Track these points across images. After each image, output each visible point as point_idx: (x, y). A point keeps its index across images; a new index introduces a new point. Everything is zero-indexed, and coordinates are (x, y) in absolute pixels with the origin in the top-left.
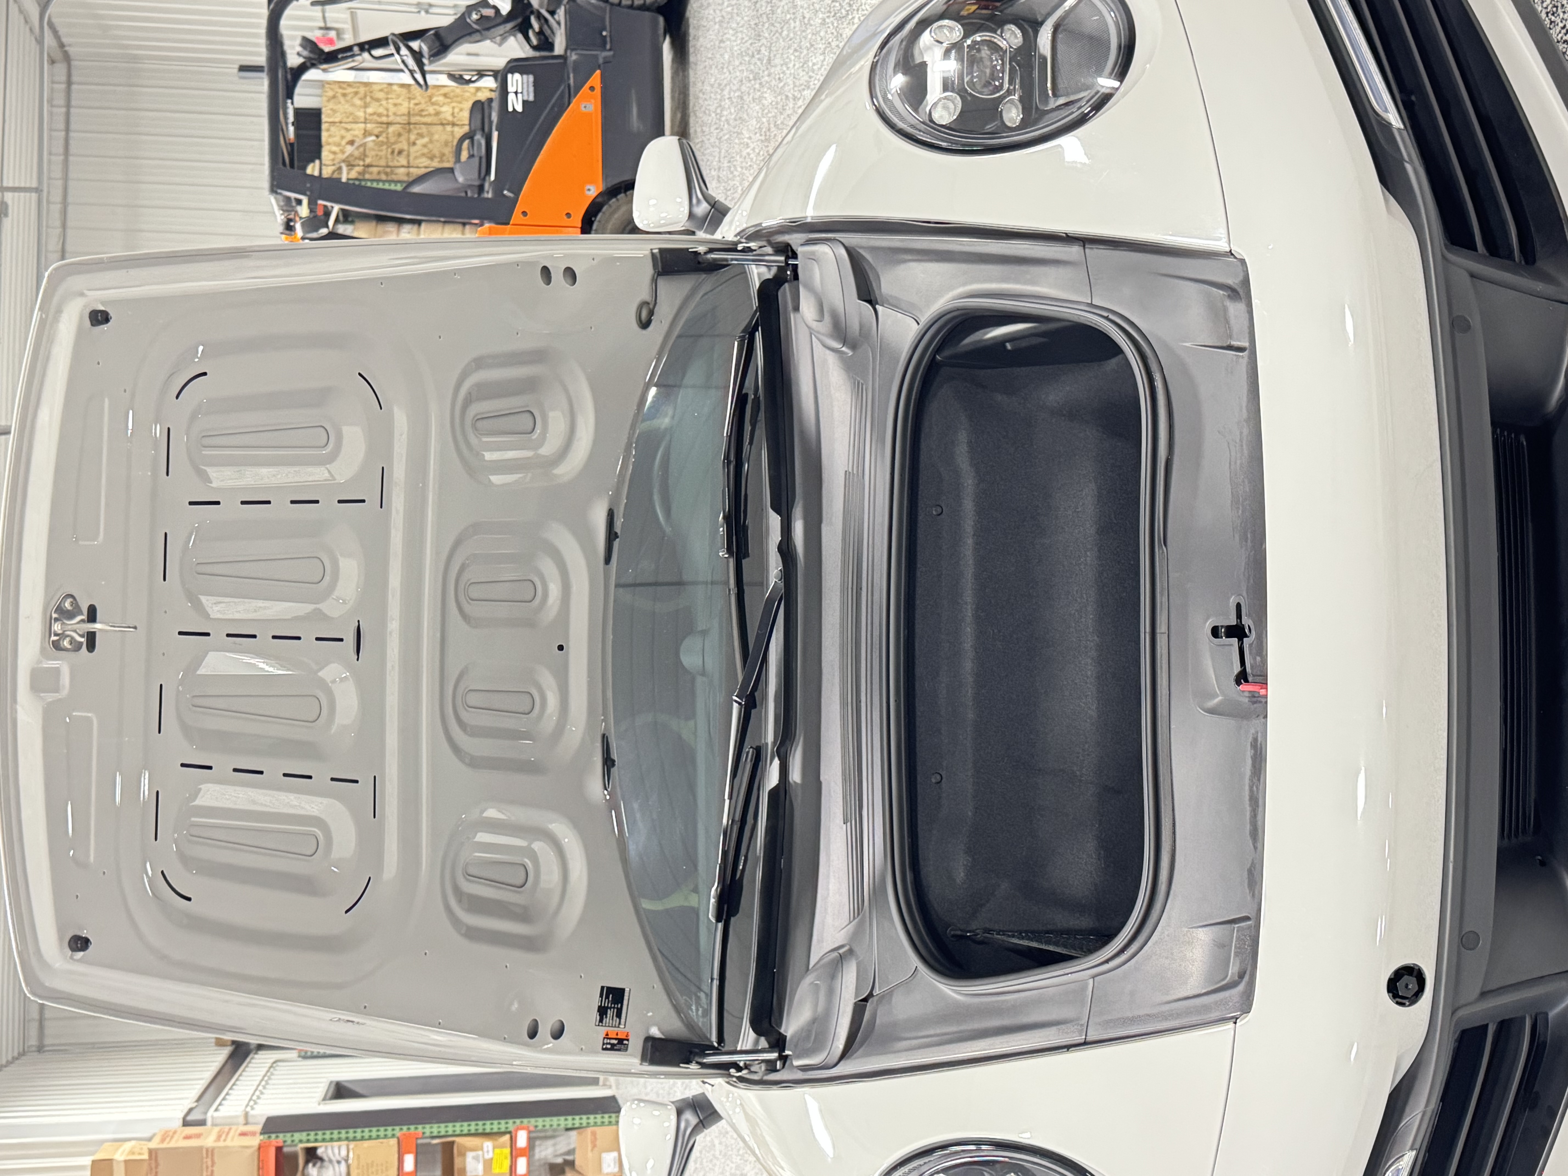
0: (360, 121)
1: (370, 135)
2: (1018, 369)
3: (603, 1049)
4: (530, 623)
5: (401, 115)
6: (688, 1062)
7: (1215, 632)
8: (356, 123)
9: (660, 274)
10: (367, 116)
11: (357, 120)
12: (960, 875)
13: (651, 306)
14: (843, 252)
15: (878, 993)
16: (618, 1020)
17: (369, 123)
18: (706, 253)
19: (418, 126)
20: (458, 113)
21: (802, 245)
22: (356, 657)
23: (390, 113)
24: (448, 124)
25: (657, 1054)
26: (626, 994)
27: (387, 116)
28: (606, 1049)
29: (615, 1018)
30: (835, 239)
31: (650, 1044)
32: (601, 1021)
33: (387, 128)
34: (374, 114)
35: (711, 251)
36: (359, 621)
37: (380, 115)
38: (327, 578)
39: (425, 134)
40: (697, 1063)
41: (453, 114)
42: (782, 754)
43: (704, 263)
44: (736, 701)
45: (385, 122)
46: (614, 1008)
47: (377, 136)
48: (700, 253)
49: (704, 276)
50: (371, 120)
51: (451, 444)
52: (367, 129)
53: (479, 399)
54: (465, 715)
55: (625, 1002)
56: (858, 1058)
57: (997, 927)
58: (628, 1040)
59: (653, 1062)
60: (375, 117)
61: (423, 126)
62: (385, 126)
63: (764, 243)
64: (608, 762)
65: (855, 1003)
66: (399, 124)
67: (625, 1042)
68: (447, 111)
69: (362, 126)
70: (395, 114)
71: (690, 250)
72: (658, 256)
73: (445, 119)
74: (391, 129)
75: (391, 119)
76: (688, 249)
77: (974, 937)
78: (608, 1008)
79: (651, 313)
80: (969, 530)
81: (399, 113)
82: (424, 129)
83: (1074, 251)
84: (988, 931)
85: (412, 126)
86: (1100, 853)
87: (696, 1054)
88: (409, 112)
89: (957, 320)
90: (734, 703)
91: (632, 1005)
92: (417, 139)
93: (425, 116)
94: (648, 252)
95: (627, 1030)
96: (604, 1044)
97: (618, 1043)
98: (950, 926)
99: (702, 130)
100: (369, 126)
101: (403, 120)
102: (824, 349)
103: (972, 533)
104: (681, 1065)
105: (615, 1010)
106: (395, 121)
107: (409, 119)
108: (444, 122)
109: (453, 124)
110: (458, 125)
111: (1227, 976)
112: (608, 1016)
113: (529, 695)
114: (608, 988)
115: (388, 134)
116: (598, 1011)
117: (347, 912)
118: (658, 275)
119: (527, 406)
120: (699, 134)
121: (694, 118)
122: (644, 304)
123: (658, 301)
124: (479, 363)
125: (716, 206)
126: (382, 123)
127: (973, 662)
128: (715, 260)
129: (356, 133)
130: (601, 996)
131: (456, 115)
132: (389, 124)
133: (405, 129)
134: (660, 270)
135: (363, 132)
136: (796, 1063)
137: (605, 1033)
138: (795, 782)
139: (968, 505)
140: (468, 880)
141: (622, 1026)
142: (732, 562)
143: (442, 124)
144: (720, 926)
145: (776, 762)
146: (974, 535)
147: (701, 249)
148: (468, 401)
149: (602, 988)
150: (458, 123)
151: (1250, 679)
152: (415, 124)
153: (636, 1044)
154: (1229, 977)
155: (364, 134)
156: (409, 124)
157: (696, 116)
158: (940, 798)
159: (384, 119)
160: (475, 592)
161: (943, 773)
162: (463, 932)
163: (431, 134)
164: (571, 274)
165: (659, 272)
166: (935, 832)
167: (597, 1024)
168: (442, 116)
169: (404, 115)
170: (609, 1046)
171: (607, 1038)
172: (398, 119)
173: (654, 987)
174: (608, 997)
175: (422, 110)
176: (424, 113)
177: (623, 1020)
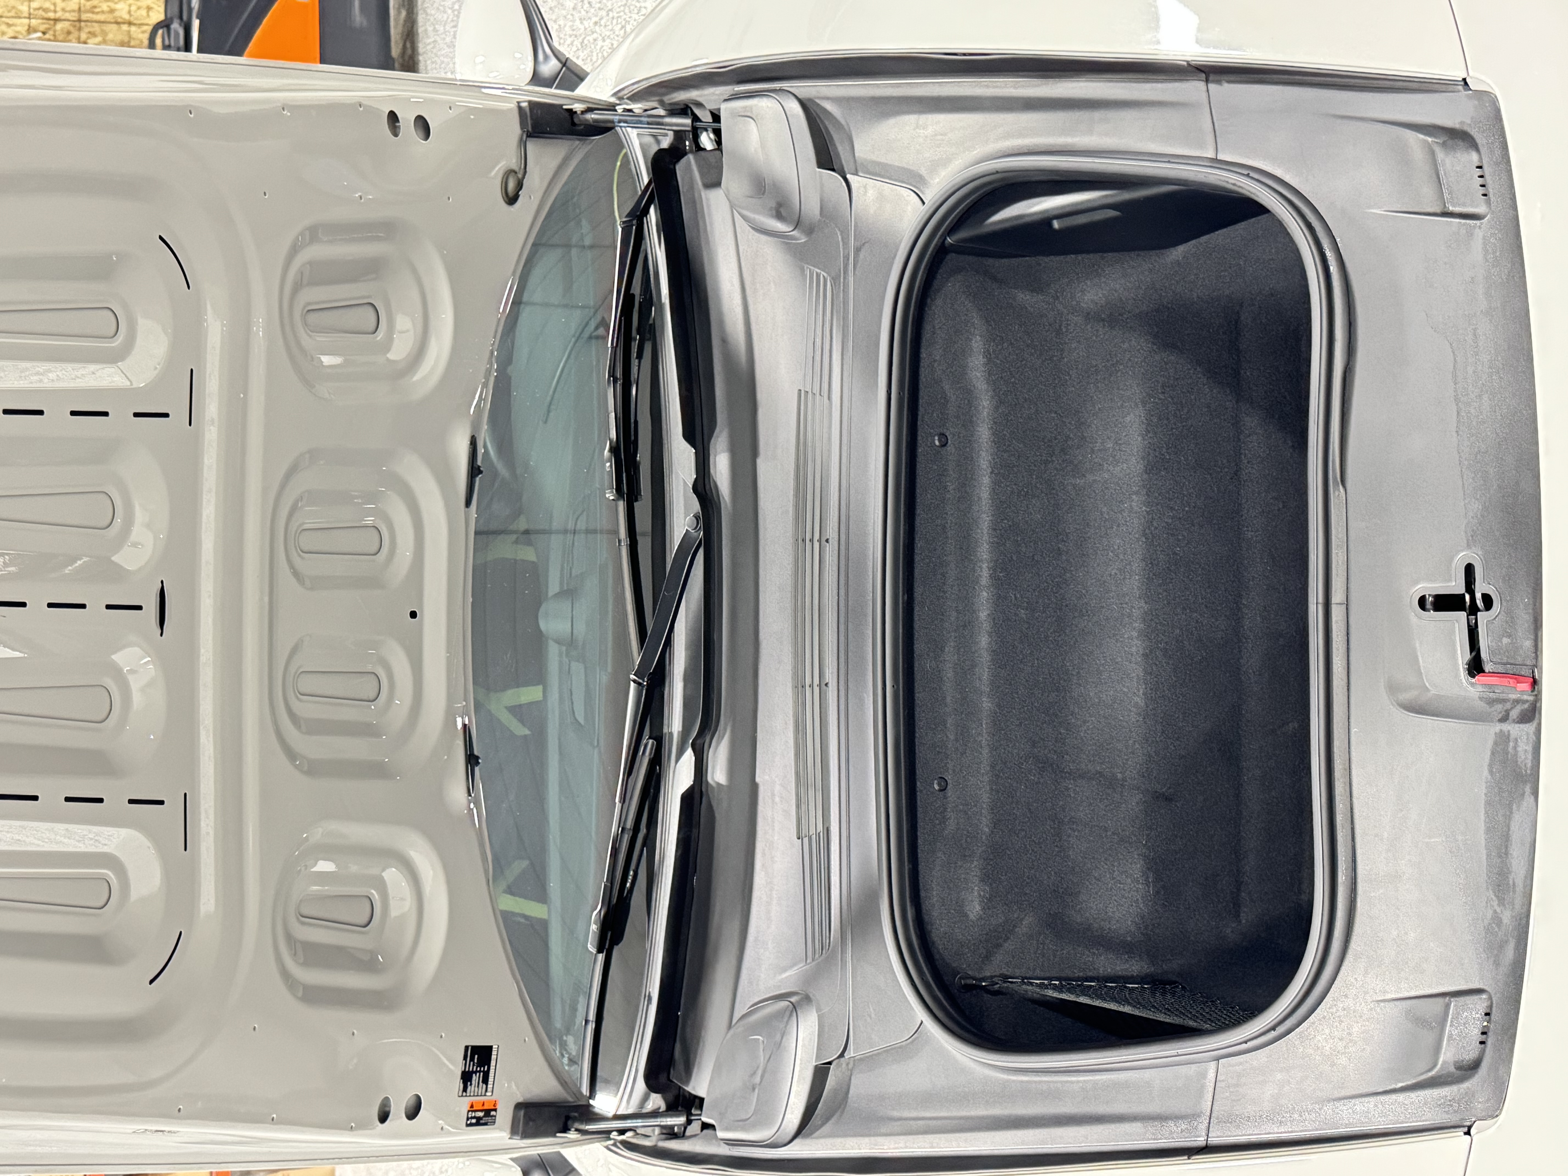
0: (23, 15)
1: (35, 31)
2: (1046, 259)
3: (467, 1125)
4: (373, 582)
5: (70, 12)
6: (565, 1130)
7: (1422, 602)
8: (20, 18)
9: (530, 135)
10: (32, 11)
11: (20, 15)
12: (974, 909)
13: (520, 176)
14: (795, 108)
15: (852, 1055)
16: (484, 1086)
17: (33, 18)
18: (583, 112)
19: (89, 24)
20: (135, 11)
21: (726, 100)
22: (160, 631)
23: (58, 9)
24: (124, 23)
25: (531, 1123)
26: (494, 1053)
27: (55, 11)
28: (471, 1125)
29: (481, 1084)
30: (781, 90)
31: (522, 1113)
32: (465, 1089)
33: (55, 24)
34: (39, 9)
35: (589, 110)
36: (162, 582)
37: (46, 10)
38: (118, 520)
39: (97, 33)
40: (577, 1130)
41: (129, 12)
42: (697, 747)
43: (580, 125)
44: (634, 681)
45: (52, 18)
46: (480, 1072)
47: (44, 33)
48: (576, 112)
49: (577, 142)
50: (36, 15)
51: (281, 342)
52: (31, 25)
53: (313, 283)
54: (296, 706)
55: (493, 1063)
56: (821, 1137)
57: (1018, 972)
58: (495, 1110)
59: (525, 1135)
60: (41, 12)
61: (96, 25)
62: (52, 22)
63: (655, 104)
64: (472, 760)
65: (816, 1067)
66: (68, 20)
67: (493, 1113)
68: (122, 9)
69: (26, 21)
70: (63, 10)
71: (565, 107)
72: (528, 110)
73: (121, 18)
74: (59, 26)
75: (59, 15)
76: (561, 106)
77: (990, 988)
78: (473, 1072)
79: (520, 185)
80: (985, 467)
81: (68, 9)
82: (96, 28)
83: (1194, 89)
84: (1005, 978)
85: (83, 24)
86: (1147, 878)
87: (575, 1119)
88: (80, 9)
89: (992, 186)
90: (632, 683)
91: (499, 1065)
92: (88, 38)
93: (98, 13)
94: (513, 106)
95: (494, 1098)
96: (468, 1119)
97: (485, 1116)
98: (959, 973)
99: (435, 28)
100: (34, 22)
101: (73, 16)
102: (757, 235)
103: (989, 470)
104: (558, 1135)
105: (482, 1074)
106: (63, 18)
107: (80, 16)
108: (119, 20)
109: (130, 23)
110: (135, 24)
111: (1435, 1065)
112: (473, 1082)
113: (373, 676)
114: (473, 1048)
115: (55, 31)
116: (462, 1078)
117: (151, 982)
118: (528, 136)
119: (369, 297)
120: (431, 33)
121: (424, 16)
122: (510, 172)
123: (527, 170)
124: (313, 234)
125: (568, 64)
126: (49, 19)
127: (990, 636)
128: (596, 121)
129: (19, 29)
130: (465, 1058)
131: (132, 13)
132: (56, 20)
133: (75, 26)
134: (530, 129)
135: (26, 28)
136: (721, 1134)
137: (470, 1106)
138: (718, 784)
139: (984, 433)
140: (303, 923)
141: (489, 1094)
142: (621, 506)
143: (117, 23)
144: (601, 957)
145: (689, 756)
146: (991, 473)
147: (578, 107)
148: (297, 288)
149: (467, 1047)
150: (135, 22)
151: (1488, 667)
152: (85, 21)
153: (504, 1115)
154: (1439, 1066)
155: (28, 30)
156: (80, 21)
157: (427, 14)
158: (945, 809)
159: (51, 15)
160: (306, 541)
161: (948, 778)
162: (300, 994)
163: (104, 33)
164: (423, 126)
165: (528, 131)
166: (940, 854)
167: (460, 1094)
168: (117, 14)
169: (74, 11)
170: (474, 1121)
171: (472, 1111)
172: (67, 16)
173: (525, 1040)
174: (472, 1059)
175: (95, 7)
176: (97, 10)
177: (490, 1086)
